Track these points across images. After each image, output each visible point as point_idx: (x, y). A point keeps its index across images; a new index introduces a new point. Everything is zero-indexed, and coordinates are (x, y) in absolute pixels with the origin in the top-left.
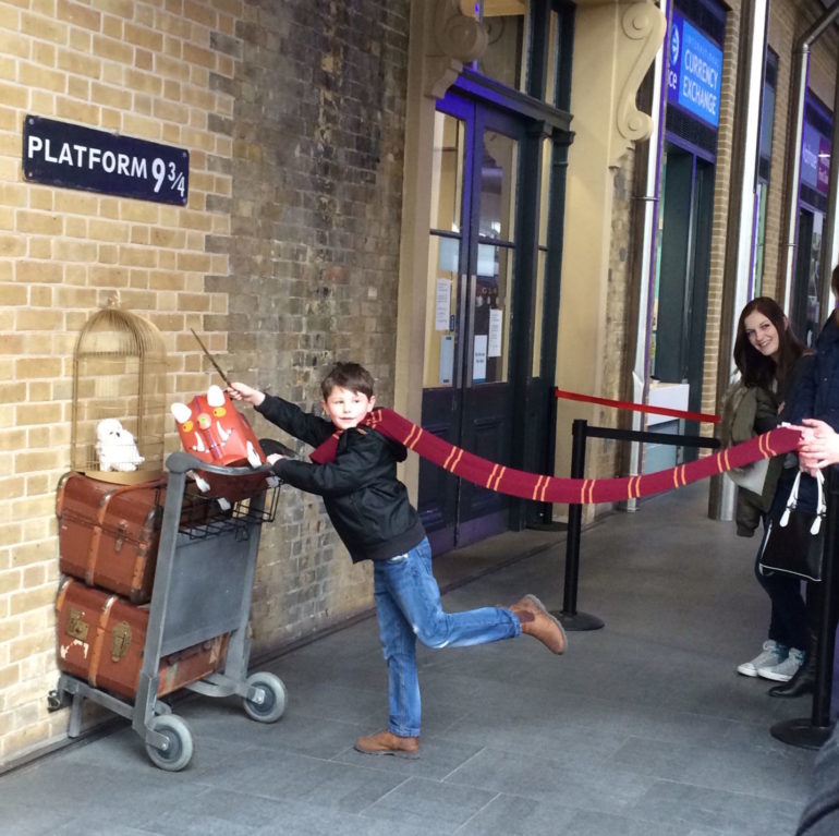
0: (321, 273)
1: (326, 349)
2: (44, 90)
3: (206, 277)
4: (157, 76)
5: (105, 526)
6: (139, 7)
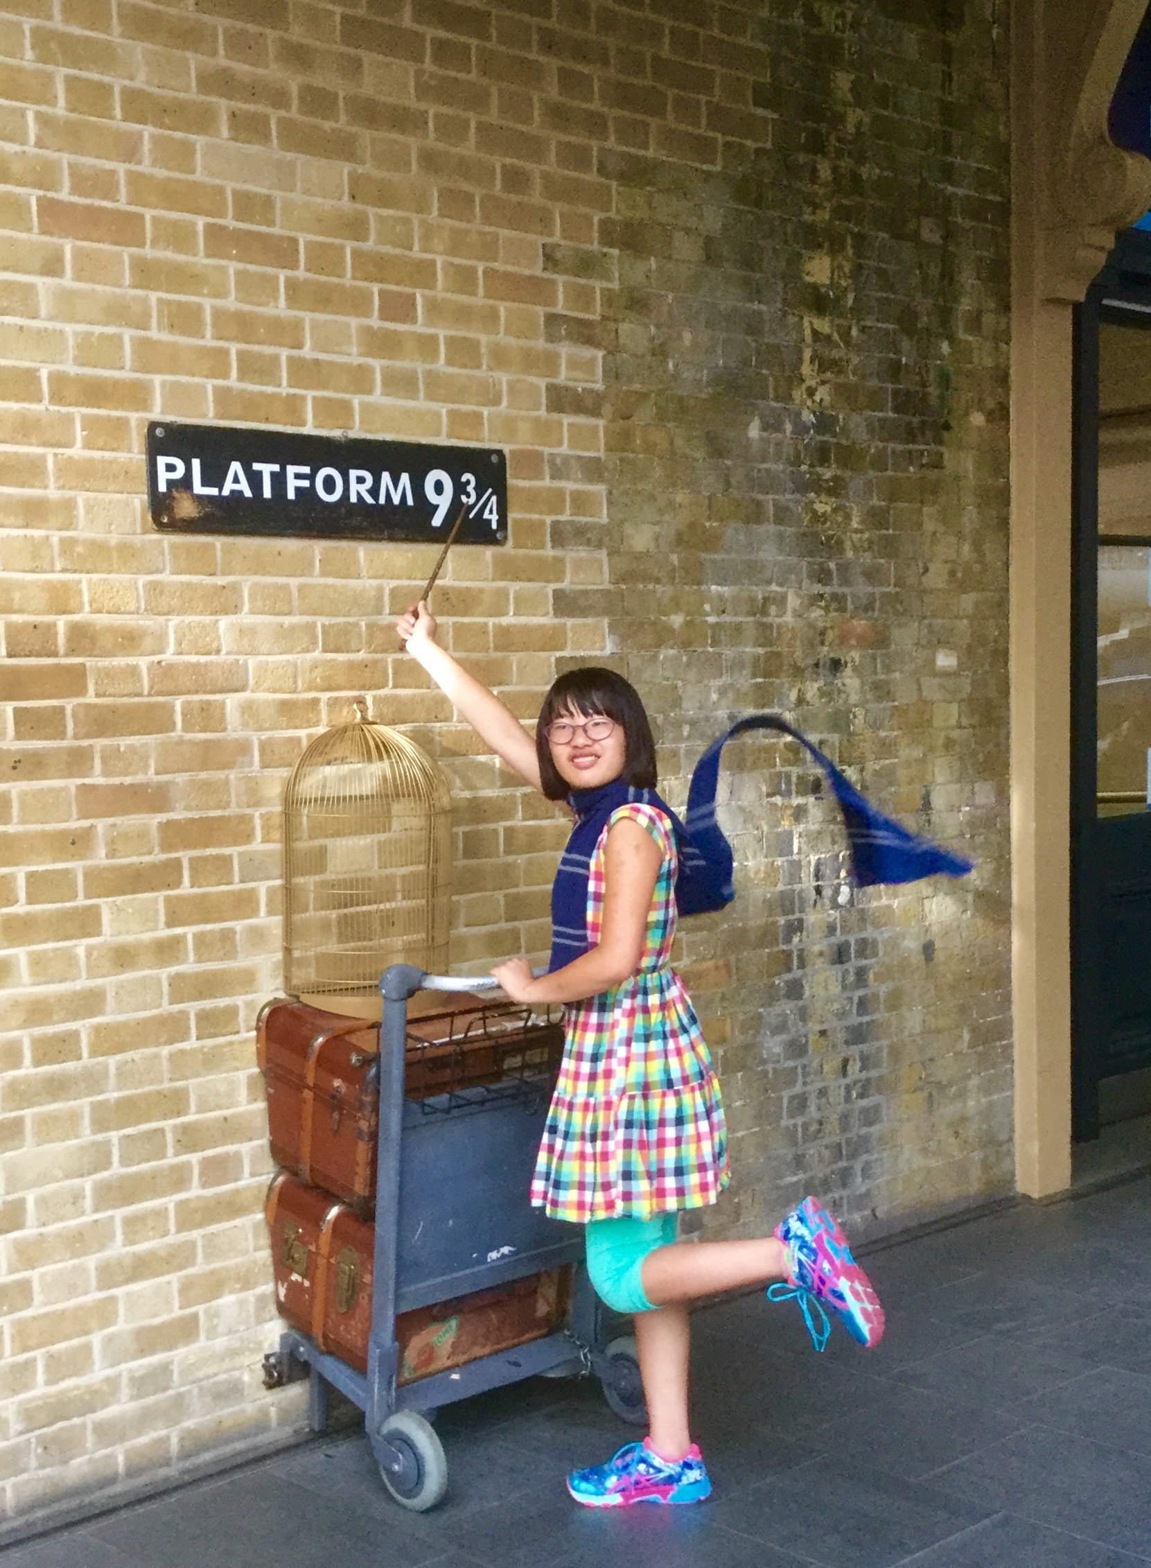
0: (822, 634)
2: (185, 379)
3: (560, 660)
4: (429, 331)
5: (316, 1088)
6: (381, 219)
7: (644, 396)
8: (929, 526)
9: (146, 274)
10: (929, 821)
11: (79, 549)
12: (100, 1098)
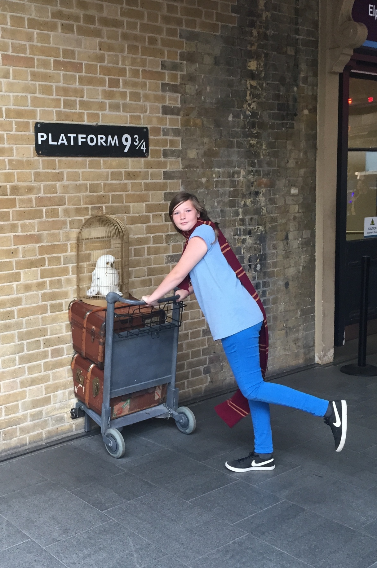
0: (253, 183)
1: (258, 225)
2: (47, 109)
3: (165, 194)
4: (124, 90)
5: (87, 329)
6: (109, 56)
7: (193, 109)
8: (289, 147)
9: (35, 76)
10: (287, 243)
11: (14, 163)
12: (20, 330)
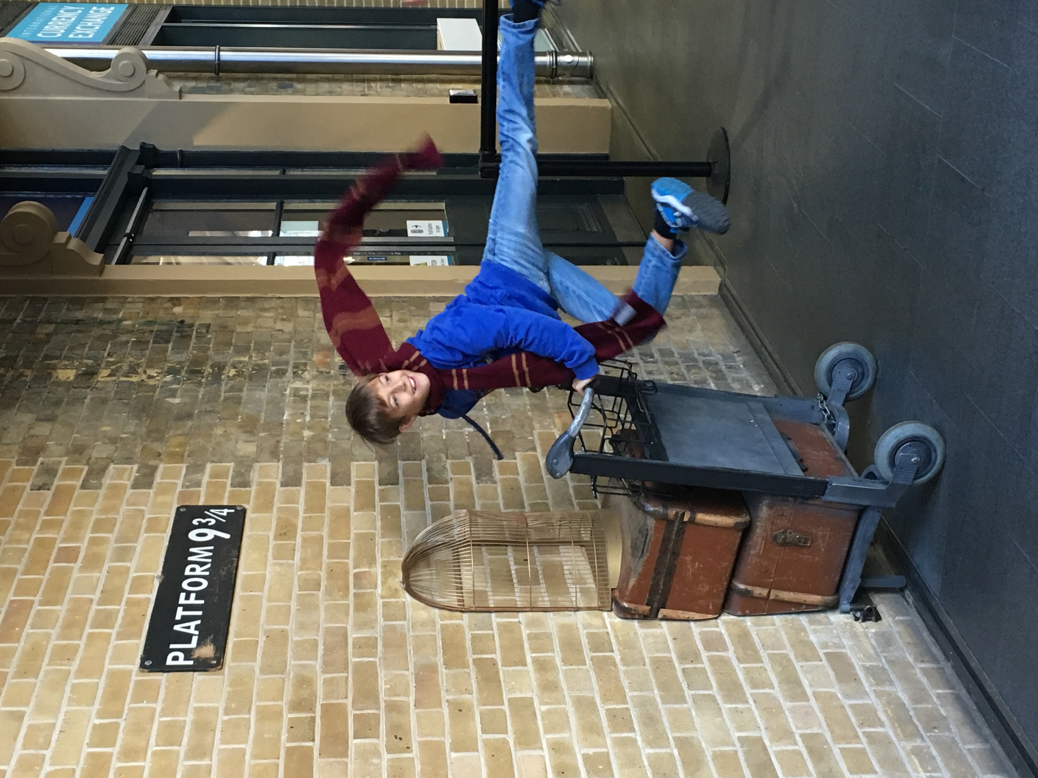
0: (322, 372)
2: (109, 654)
3: (332, 484)
4: (86, 540)
7: (144, 448)
9: (28, 670)
11: (233, 705)
12: (658, 700)
